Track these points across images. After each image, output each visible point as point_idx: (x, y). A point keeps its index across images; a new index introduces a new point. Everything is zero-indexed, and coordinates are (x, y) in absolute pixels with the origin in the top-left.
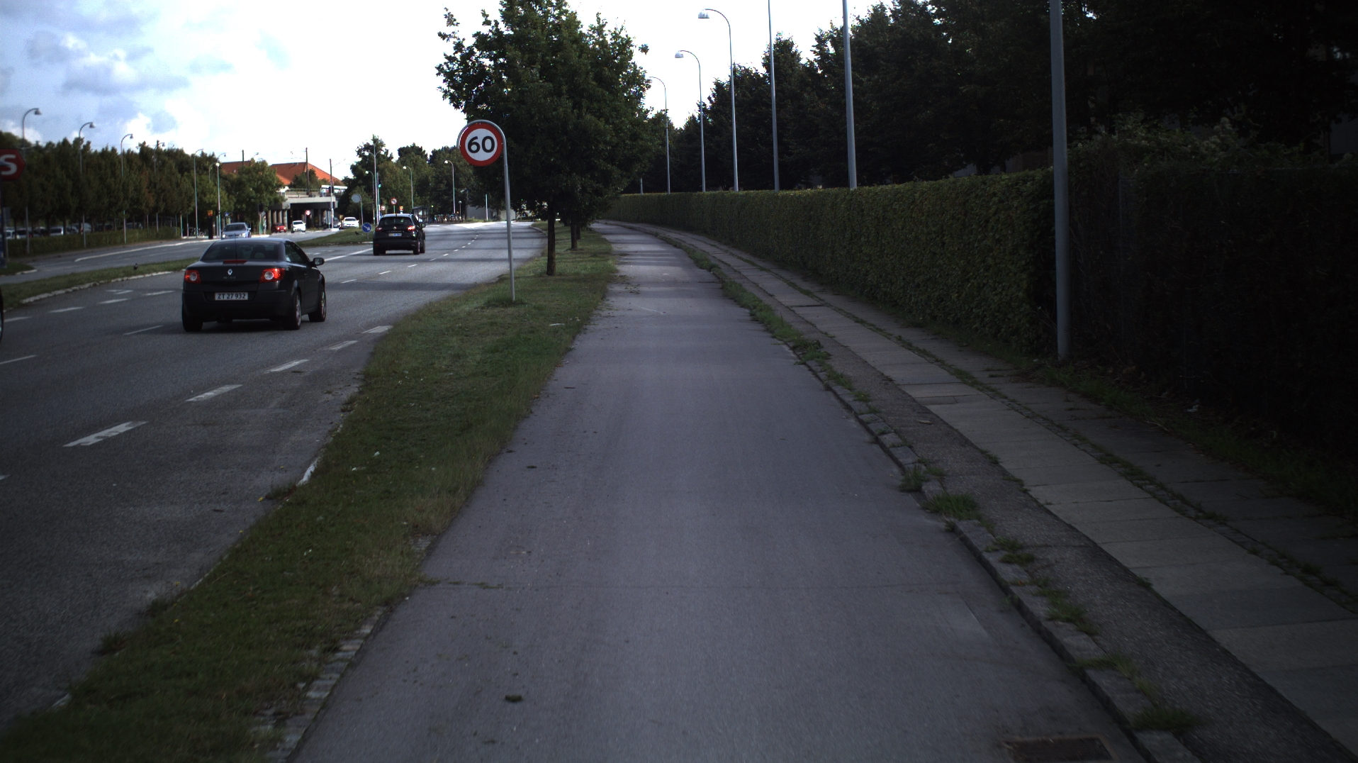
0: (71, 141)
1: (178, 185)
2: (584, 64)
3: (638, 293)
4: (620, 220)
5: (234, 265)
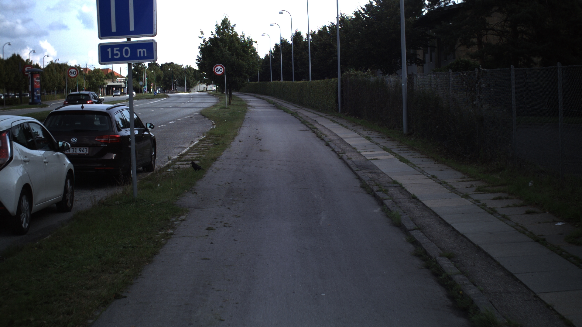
2: (239, 47)
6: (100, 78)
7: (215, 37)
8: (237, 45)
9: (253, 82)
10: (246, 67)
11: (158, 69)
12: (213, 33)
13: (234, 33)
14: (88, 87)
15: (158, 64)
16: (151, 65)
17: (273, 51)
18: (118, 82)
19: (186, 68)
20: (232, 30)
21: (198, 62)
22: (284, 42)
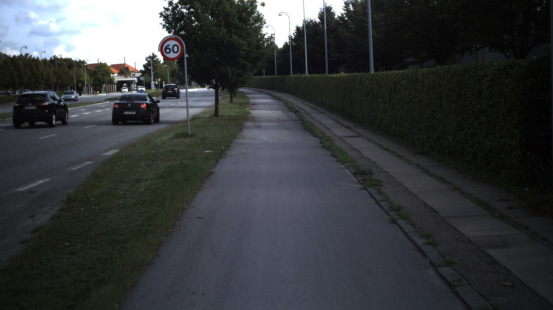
0: (24, 55)
1: (67, 73)
2: (233, 11)
3: (259, 127)
4: (255, 88)
5: (131, 102)
6: (106, 73)
8: (228, 9)
10: (245, 48)
18: (131, 78)
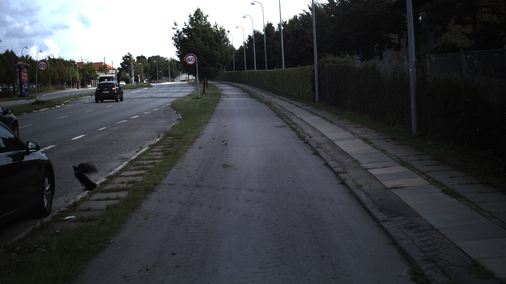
1: (65, 71)
3: (228, 97)
6: (92, 70)
7: (188, 27)
8: (210, 35)
9: (229, 72)
10: (219, 56)
11: (146, 62)
12: (186, 23)
13: (206, 23)
14: (82, 79)
15: (146, 58)
16: (139, 58)
17: (247, 42)
18: (110, 74)
19: (170, 60)
20: (205, 21)
21: (178, 54)
22: (257, 34)
